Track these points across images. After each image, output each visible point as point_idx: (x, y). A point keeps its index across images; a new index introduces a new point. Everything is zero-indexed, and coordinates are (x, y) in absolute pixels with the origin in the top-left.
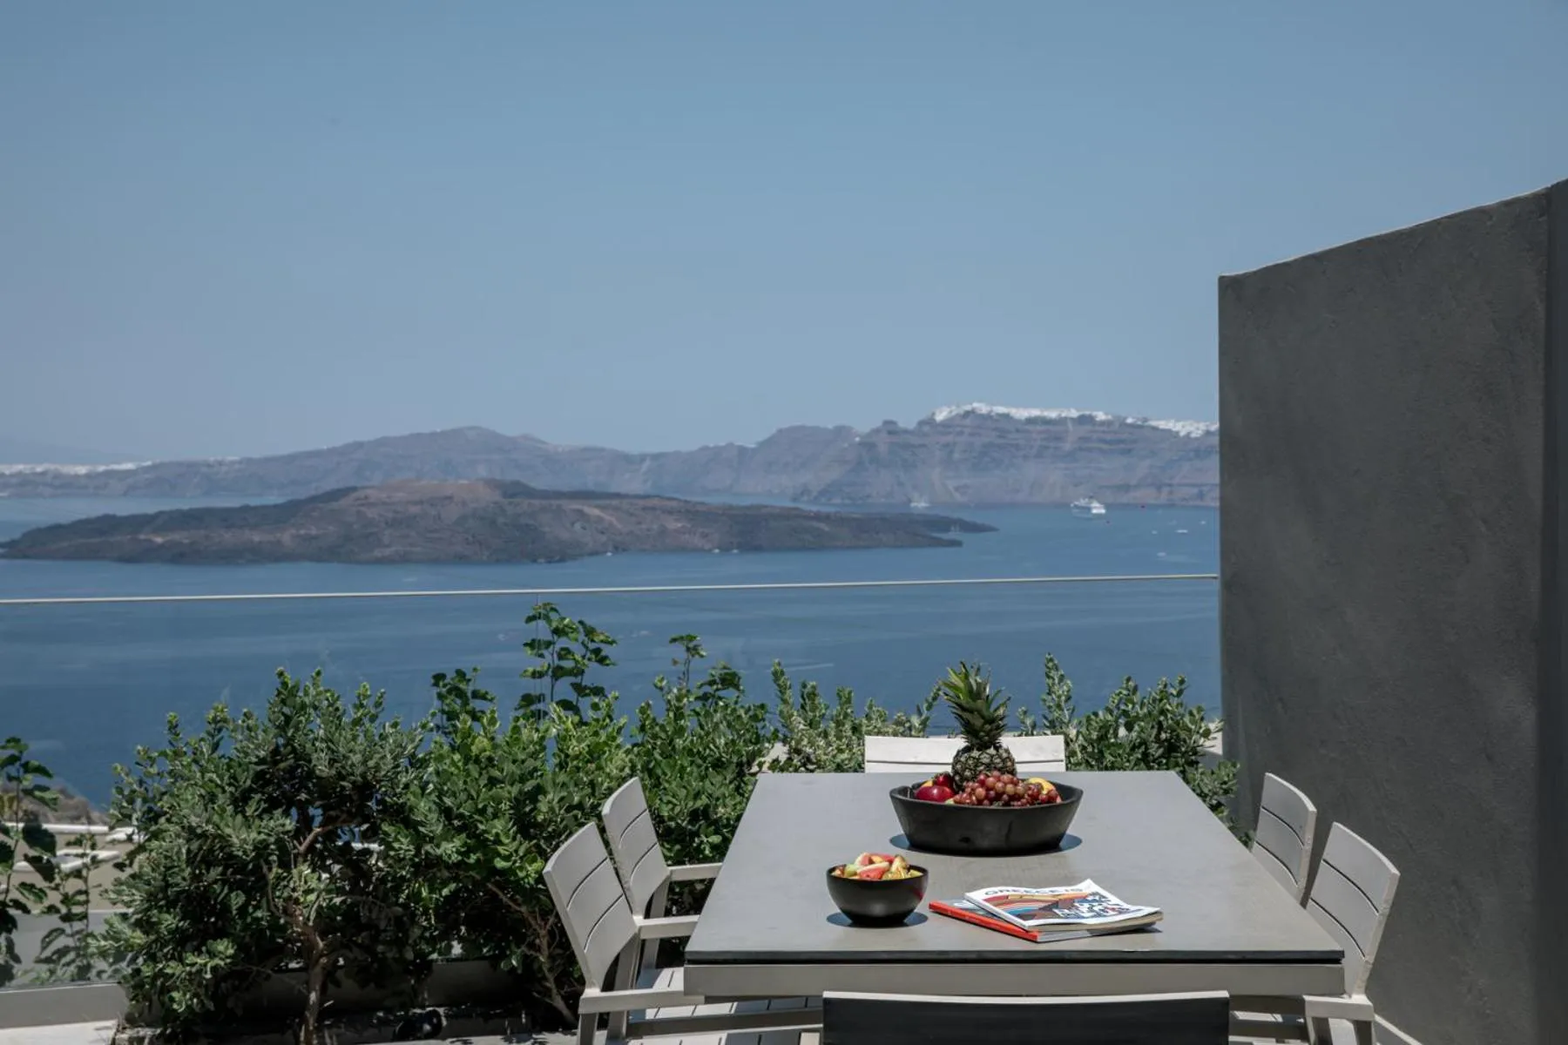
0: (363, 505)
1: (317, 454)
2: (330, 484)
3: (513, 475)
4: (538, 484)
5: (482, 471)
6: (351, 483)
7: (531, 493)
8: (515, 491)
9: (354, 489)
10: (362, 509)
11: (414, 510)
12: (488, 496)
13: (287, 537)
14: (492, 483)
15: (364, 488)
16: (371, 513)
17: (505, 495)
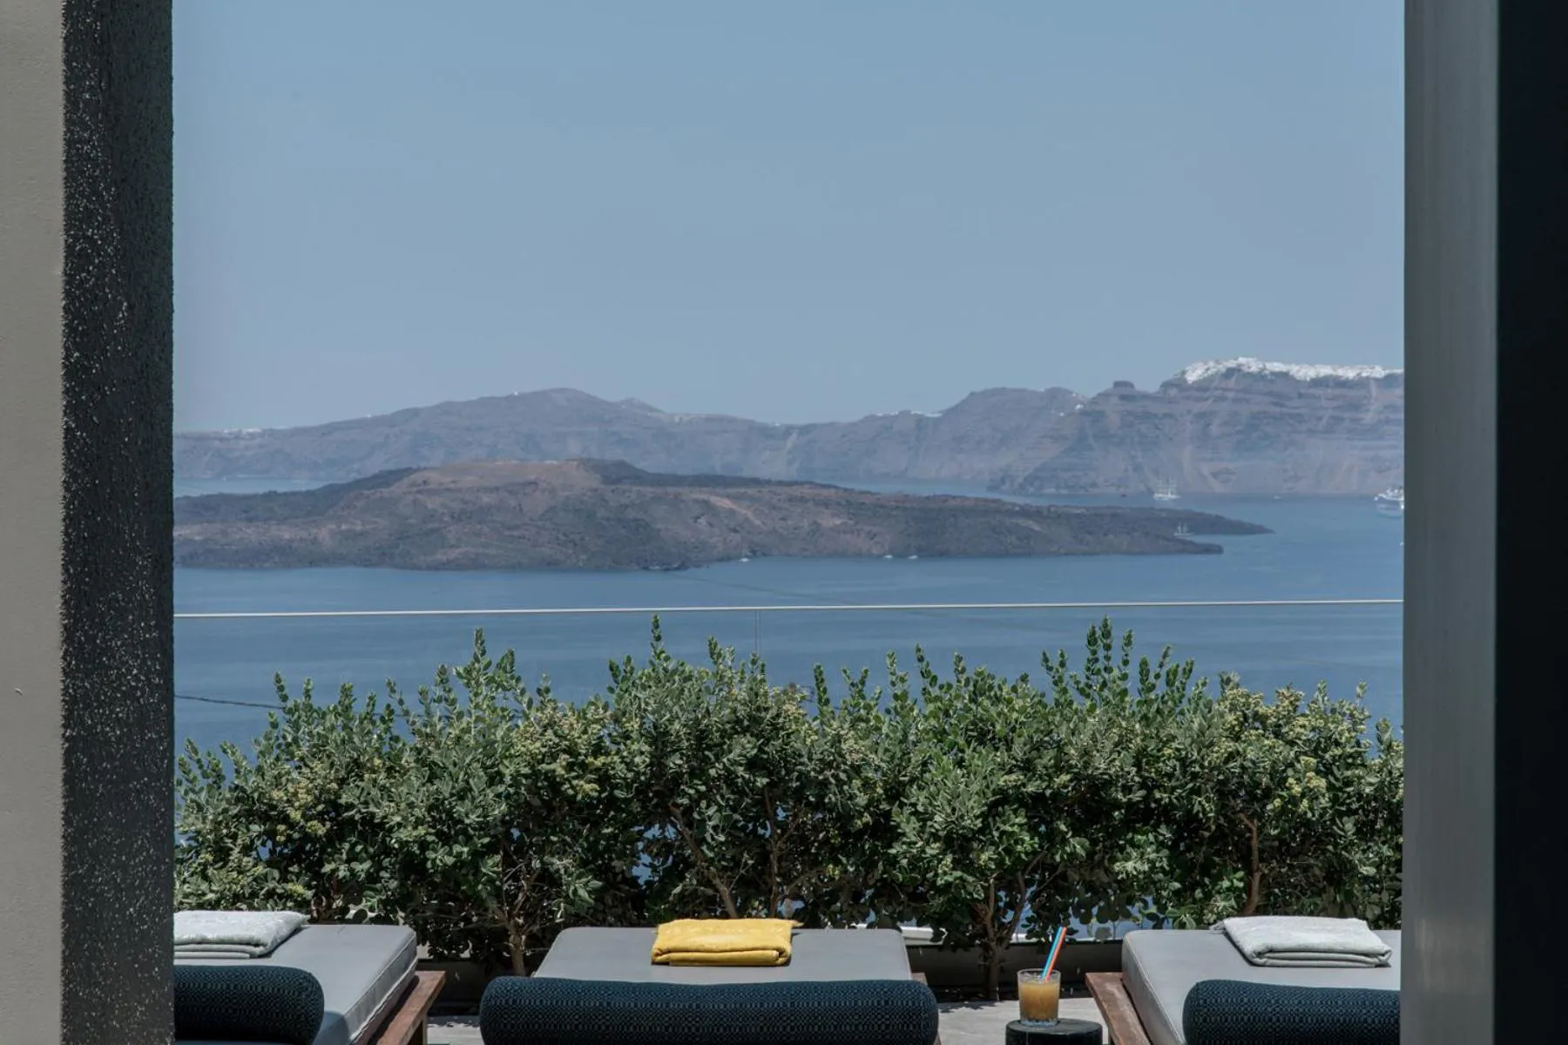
0: (419, 492)
1: (362, 424)
2: (375, 465)
3: (614, 454)
4: (648, 465)
5: (574, 448)
6: (405, 463)
7: (639, 477)
8: (617, 474)
9: (408, 471)
10: (419, 496)
11: (486, 499)
12: (585, 482)
13: (325, 533)
14: (587, 464)
15: (418, 470)
16: (432, 503)
17: (607, 480)
